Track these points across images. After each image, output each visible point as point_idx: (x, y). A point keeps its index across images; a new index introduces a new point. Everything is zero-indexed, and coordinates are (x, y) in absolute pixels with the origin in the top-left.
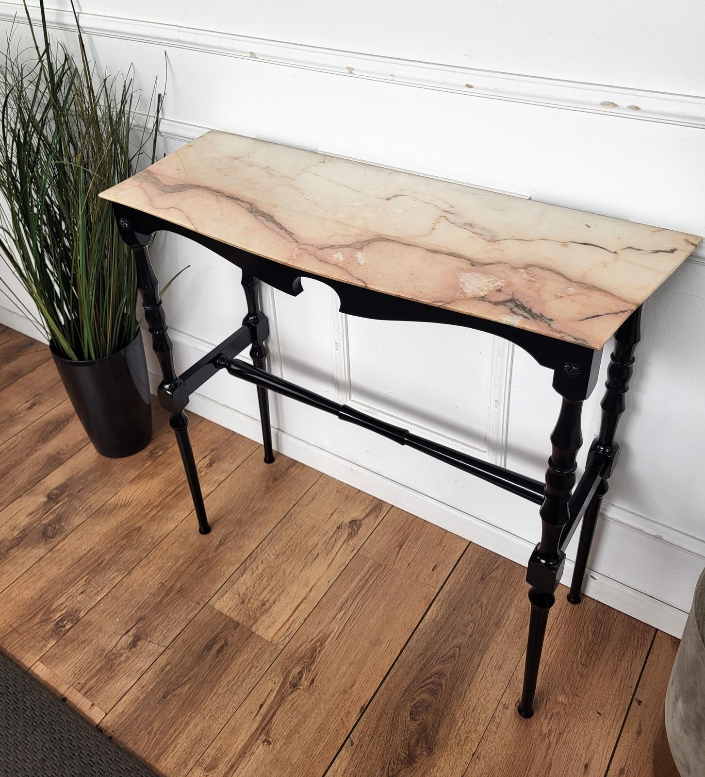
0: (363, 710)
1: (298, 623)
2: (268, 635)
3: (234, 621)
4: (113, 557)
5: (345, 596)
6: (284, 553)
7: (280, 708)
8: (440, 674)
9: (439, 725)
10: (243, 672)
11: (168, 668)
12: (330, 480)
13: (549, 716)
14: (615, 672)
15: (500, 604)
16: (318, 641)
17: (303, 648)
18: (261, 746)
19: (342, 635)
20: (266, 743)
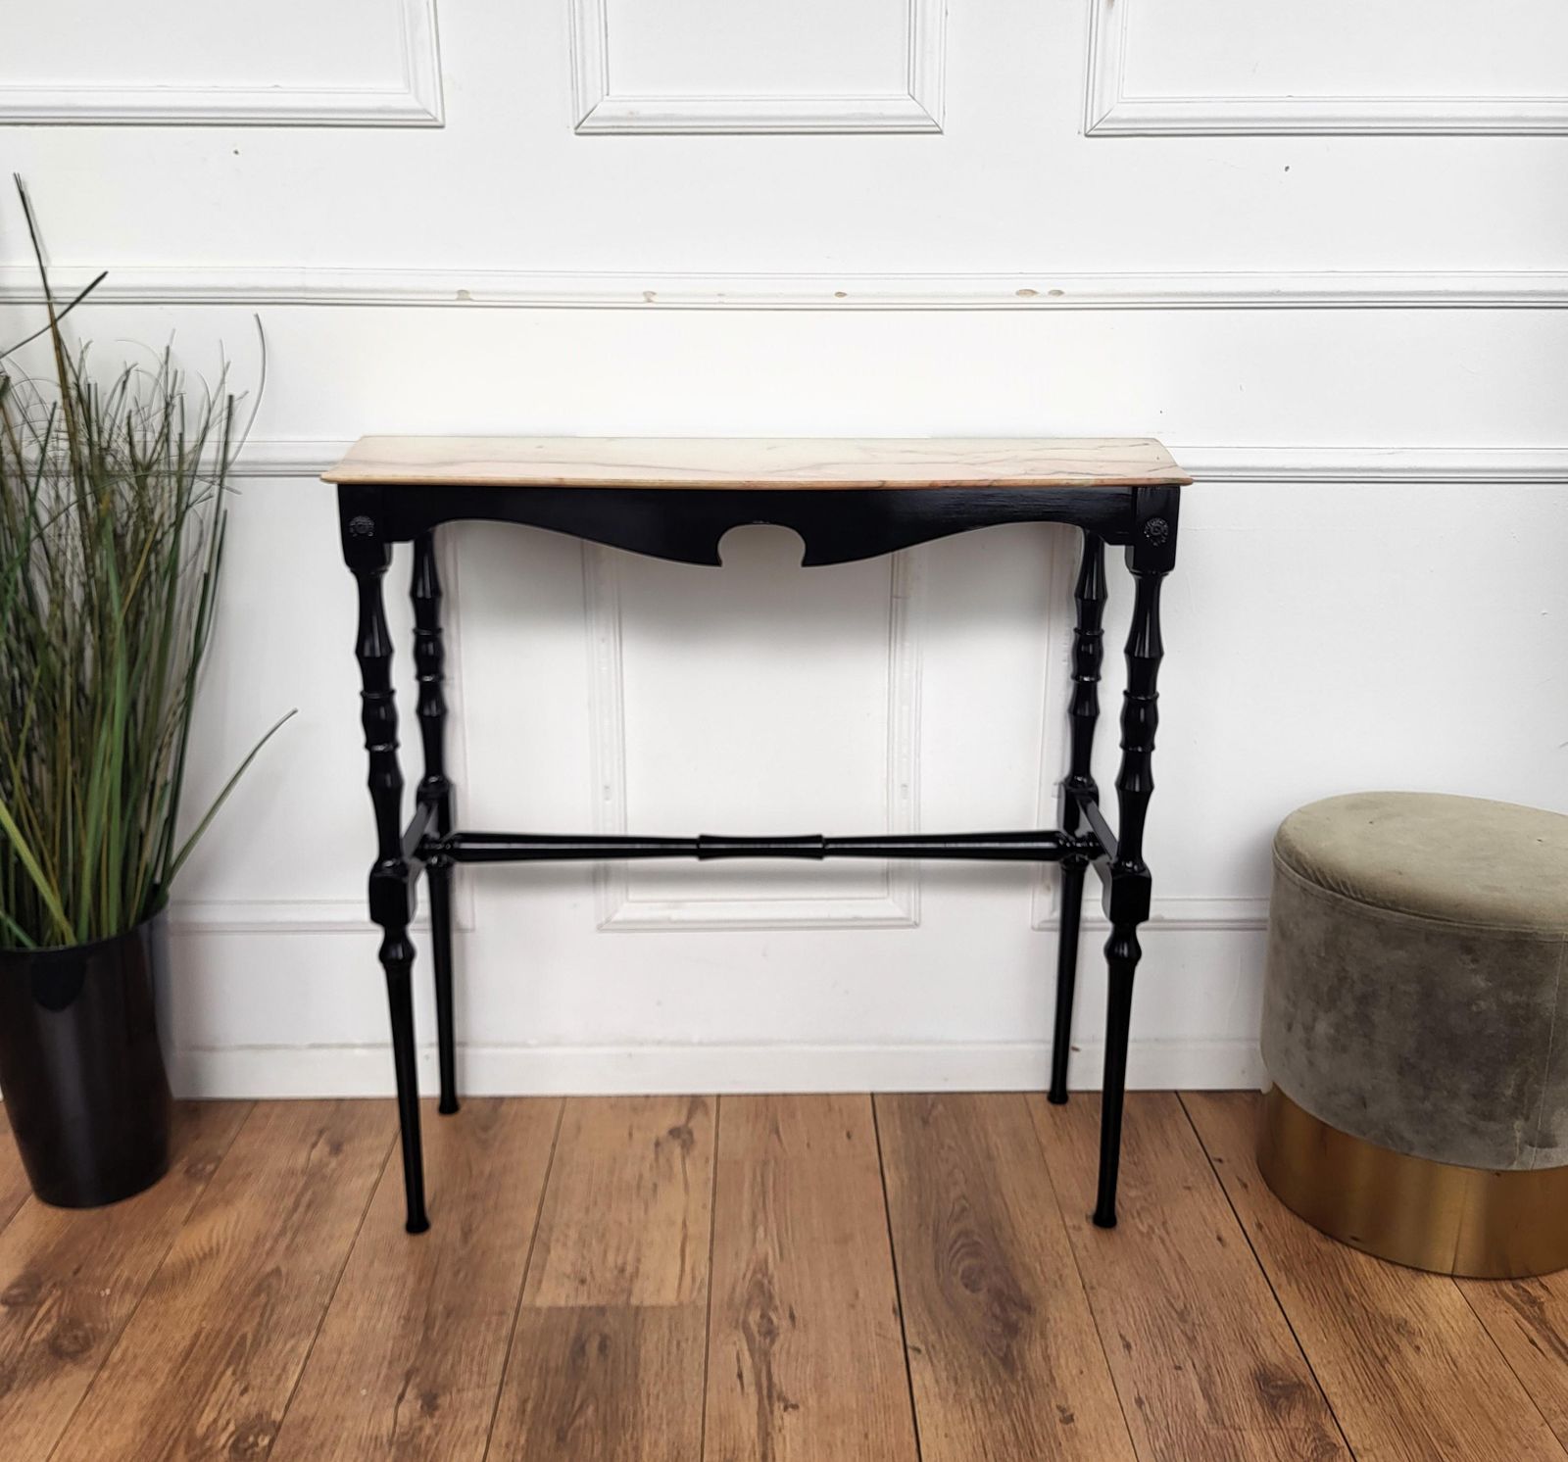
0: (899, 1311)
1: (703, 1269)
2: (669, 1297)
3: (590, 1308)
4: (260, 1324)
5: (746, 1212)
6: (595, 1203)
7: (772, 1365)
8: (965, 1233)
9: (1013, 1280)
10: (669, 1353)
11: (530, 1406)
12: (584, 1100)
13: (1135, 1214)
14: (1168, 1145)
15: (973, 1137)
16: (755, 1272)
17: (738, 1290)
18: (785, 1415)
19: (785, 1252)
20: (790, 1409)
